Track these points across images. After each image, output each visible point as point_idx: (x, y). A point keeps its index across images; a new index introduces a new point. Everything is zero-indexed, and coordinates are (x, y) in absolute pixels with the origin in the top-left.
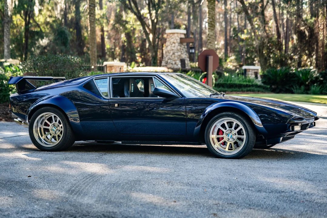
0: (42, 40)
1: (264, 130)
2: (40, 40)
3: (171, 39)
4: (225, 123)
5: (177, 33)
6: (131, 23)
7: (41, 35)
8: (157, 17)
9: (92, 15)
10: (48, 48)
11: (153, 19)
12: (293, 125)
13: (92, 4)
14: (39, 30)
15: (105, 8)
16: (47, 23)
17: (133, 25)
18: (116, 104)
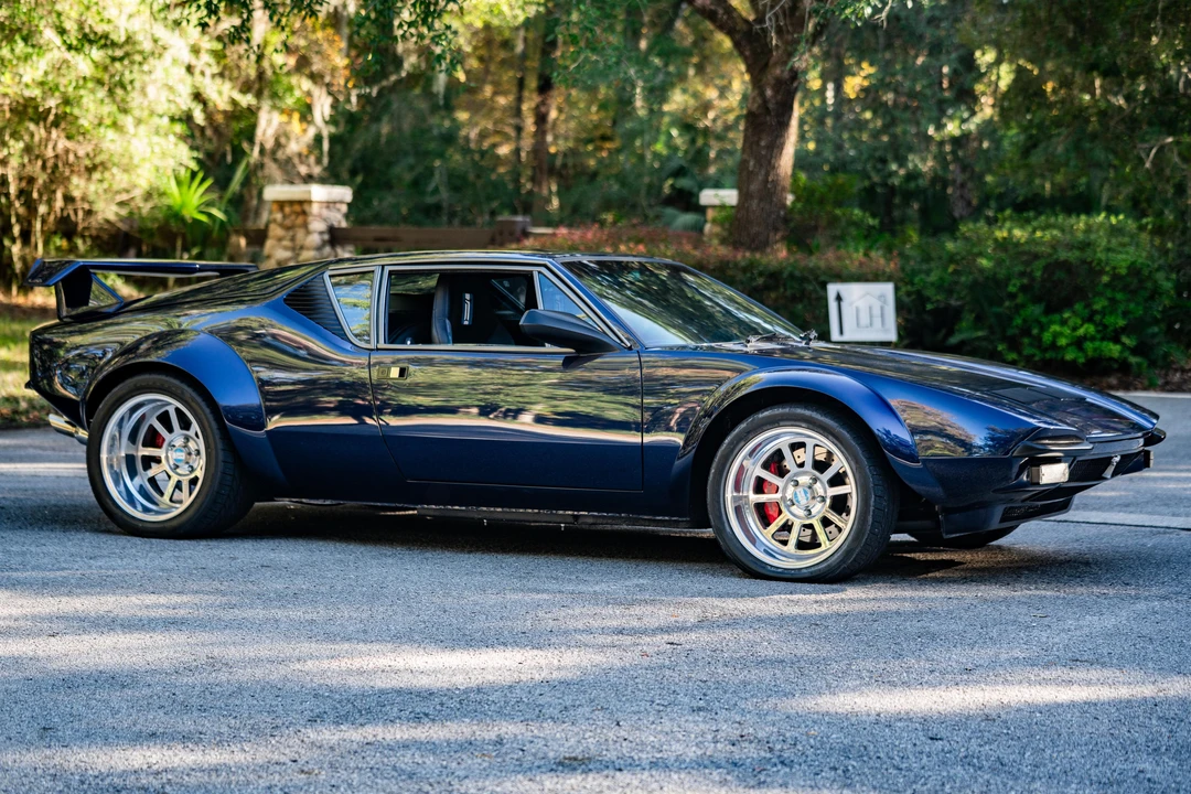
1: (928, 477)
12: (1036, 463)
18: (393, 369)
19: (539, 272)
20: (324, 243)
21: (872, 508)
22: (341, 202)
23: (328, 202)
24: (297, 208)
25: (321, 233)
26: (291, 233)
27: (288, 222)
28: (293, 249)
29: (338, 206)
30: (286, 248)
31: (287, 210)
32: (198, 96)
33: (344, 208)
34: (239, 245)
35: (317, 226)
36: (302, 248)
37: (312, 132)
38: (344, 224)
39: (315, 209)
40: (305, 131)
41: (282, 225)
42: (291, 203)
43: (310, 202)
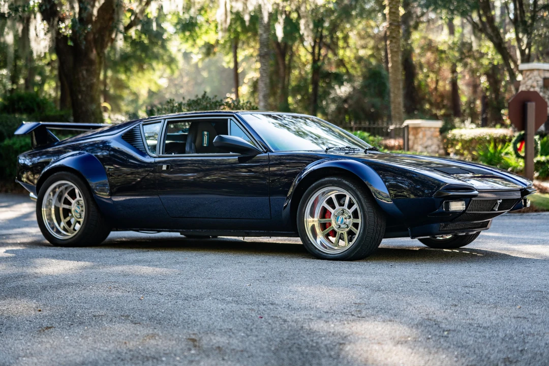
0: (340, 87)
1: (396, 209)
2: (336, 87)
3: (528, 80)
4: (333, 196)
5: (538, 70)
6: (490, 56)
7: (339, 79)
8: (529, 46)
9: (394, 41)
10: (350, 101)
11: (523, 48)
12: (447, 201)
13: (394, 20)
14: (344, 70)
15: (458, 31)
16: (359, 59)
17: (493, 59)
18: (164, 166)
19: (231, 119)
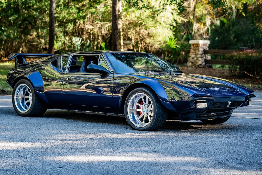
1: (171, 105)
12: (197, 103)
18: (67, 78)
19: (100, 56)
20: (202, 54)
21: (156, 113)
22: (207, 44)
23: (204, 44)
24: (196, 45)
25: (202, 51)
26: (195, 51)
27: (194, 49)
28: (195, 55)
29: (206, 45)
30: (194, 55)
31: (194, 46)
32: (175, 20)
33: (208, 45)
34: (183, 54)
35: (201, 49)
36: (197, 54)
37: (206, 28)
38: (208, 49)
39: (200, 45)
40: (204, 28)
41: (193, 49)
42: (195, 44)
43: (199, 44)
